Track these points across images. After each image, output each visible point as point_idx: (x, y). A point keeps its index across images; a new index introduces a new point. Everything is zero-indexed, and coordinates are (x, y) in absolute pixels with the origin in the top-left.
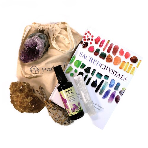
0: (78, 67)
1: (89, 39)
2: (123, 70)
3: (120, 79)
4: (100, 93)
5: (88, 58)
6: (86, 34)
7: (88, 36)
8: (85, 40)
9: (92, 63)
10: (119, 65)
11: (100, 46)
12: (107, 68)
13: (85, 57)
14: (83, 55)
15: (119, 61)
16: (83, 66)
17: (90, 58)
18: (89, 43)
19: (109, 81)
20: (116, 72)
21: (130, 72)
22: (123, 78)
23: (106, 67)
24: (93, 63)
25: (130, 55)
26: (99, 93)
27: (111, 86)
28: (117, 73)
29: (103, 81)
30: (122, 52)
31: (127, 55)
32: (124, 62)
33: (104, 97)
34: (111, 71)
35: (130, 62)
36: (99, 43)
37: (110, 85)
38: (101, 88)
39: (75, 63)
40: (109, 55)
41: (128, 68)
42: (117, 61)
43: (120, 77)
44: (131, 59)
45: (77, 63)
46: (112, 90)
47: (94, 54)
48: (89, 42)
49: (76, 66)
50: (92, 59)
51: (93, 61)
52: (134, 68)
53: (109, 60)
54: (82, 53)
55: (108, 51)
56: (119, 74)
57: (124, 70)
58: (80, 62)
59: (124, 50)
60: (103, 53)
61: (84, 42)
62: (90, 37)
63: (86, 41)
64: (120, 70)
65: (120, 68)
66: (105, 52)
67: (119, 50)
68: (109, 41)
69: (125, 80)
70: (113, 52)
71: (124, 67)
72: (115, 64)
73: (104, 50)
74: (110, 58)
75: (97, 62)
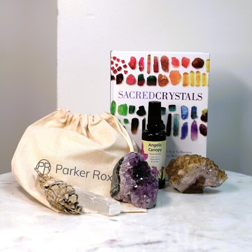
0: (126, 114)
1: (120, 69)
2: (190, 85)
3: (191, 101)
4: (176, 134)
5: (133, 95)
6: (112, 63)
7: (117, 65)
8: (115, 72)
9: (142, 99)
10: (181, 83)
11: (141, 69)
12: (167, 94)
13: (128, 95)
14: (124, 94)
15: (178, 77)
16: (132, 109)
17: (136, 93)
18: (123, 74)
19: (178, 111)
20: (182, 94)
21: (201, 83)
22: (196, 97)
23: (165, 94)
24: (144, 98)
25: (189, 60)
26: (174, 134)
27: (184, 117)
28: (184, 94)
29: (170, 116)
30: (176, 62)
31: (185, 61)
32: (185, 74)
33: (184, 136)
34: (174, 97)
35: (195, 70)
36: (138, 66)
37: (182, 115)
38: (172, 126)
39: (119, 112)
40: (161, 76)
41: (195, 79)
42: (175, 78)
43: (191, 98)
44: (193, 64)
45: (122, 109)
46: (190, 121)
47: (138, 84)
48: (122, 72)
49: (122, 114)
50: (138, 93)
51: (142, 95)
52: (204, 74)
53: (164, 82)
54: (121, 93)
55: (156, 70)
56: (187, 94)
57: (192, 85)
58: (125, 106)
59: (177, 58)
60: (150, 76)
61: (115, 76)
62: (121, 64)
63: (119, 73)
64: (186, 88)
65: (185, 85)
66: (152, 74)
67: (170, 61)
68: (149, 55)
69: (200, 98)
70: (162, 68)
71: (190, 81)
72: (175, 83)
73: (149, 72)
74: (163, 78)
75: (149, 93)
